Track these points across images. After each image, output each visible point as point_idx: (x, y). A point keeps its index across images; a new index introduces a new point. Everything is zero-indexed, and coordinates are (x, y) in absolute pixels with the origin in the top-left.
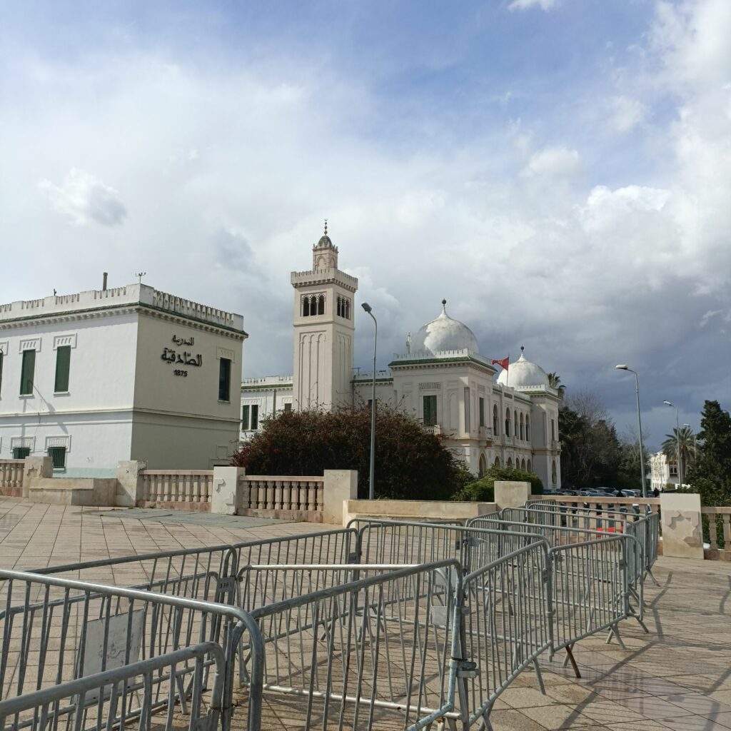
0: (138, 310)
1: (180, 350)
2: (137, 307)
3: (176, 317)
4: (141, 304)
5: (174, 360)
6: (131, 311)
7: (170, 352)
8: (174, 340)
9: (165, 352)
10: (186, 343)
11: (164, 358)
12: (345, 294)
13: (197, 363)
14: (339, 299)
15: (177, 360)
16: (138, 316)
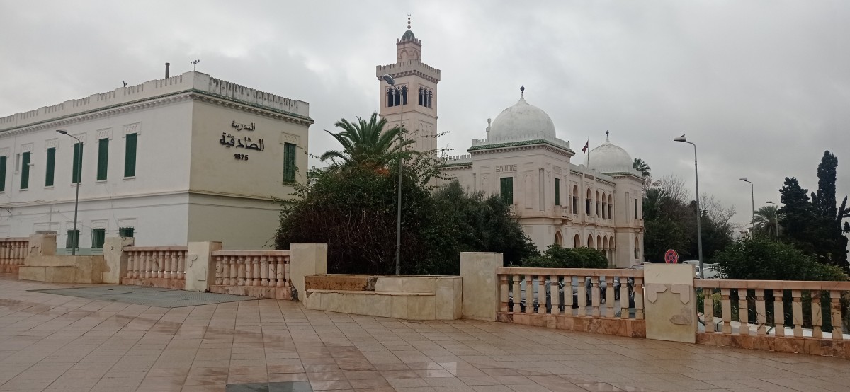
0: (192, 96)
1: (239, 136)
2: (191, 93)
3: (234, 104)
4: (194, 90)
5: (233, 145)
6: (186, 97)
7: (229, 136)
8: (233, 125)
9: (224, 136)
10: (246, 128)
11: (222, 142)
12: (427, 84)
13: (259, 147)
14: (421, 89)
15: (236, 144)
16: (192, 103)
